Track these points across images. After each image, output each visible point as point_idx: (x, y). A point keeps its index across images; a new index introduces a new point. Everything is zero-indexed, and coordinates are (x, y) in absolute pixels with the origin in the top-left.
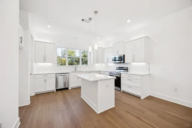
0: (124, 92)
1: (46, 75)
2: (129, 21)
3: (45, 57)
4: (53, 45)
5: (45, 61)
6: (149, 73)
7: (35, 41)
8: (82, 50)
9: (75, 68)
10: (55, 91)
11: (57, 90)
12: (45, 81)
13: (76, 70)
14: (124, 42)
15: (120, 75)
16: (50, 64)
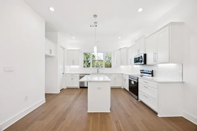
0: (141, 102)
1: (72, 75)
2: (140, 10)
3: (73, 61)
4: (78, 51)
5: (73, 64)
6: (182, 81)
7: (68, 50)
8: (105, 52)
9: (98, 70)
10: (79, 88)
11: (80, 87)
12: (72, 79)
13: (98, 72)
14: (146, 37)
15: (138, 80)
16: (78, 66)
